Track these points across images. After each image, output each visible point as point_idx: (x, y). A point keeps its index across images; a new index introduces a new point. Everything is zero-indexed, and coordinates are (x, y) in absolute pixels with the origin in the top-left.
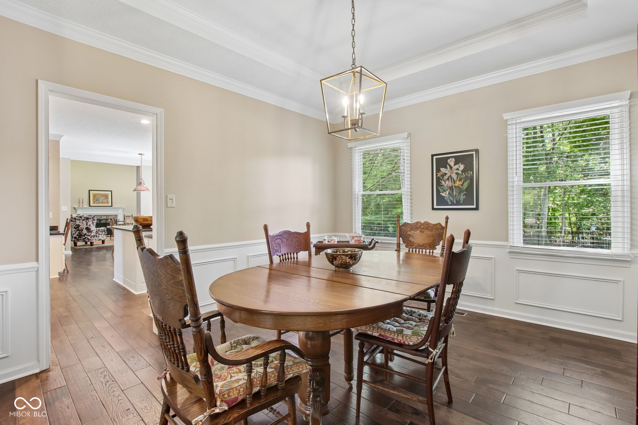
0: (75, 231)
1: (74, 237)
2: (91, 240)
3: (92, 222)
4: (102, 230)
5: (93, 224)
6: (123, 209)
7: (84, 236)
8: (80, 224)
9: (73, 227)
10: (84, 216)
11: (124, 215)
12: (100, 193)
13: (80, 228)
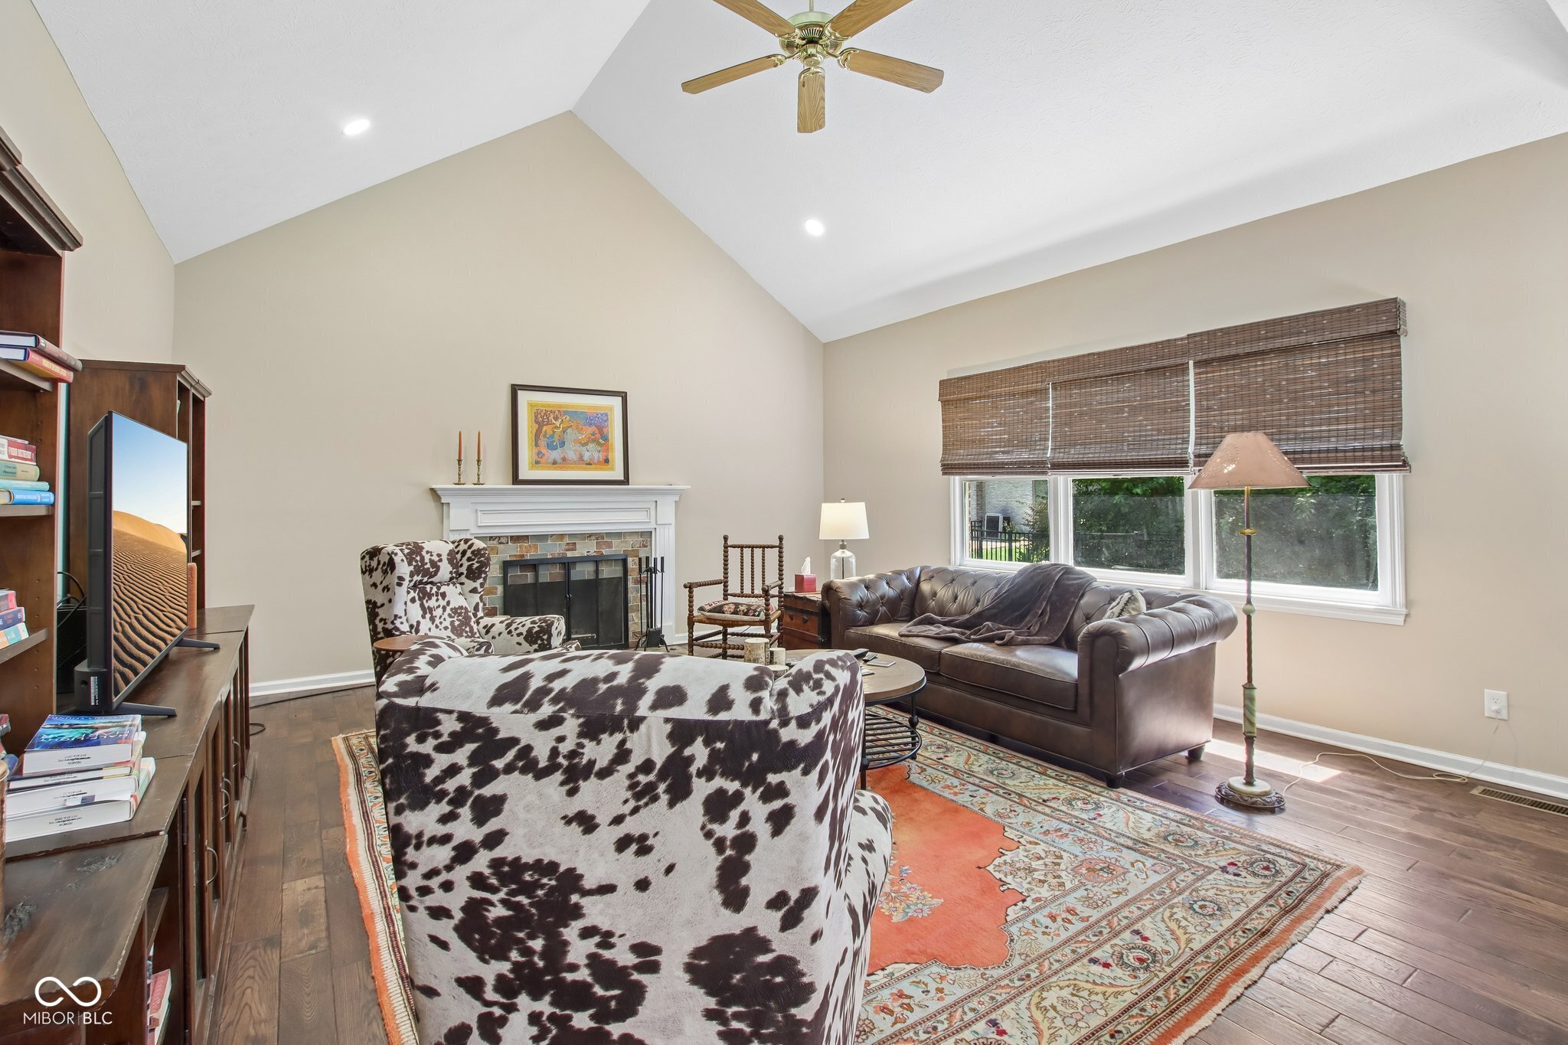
9: (439, 913)
10: (672, 696)
11: (726, 538)
12: (567, 406)
13: (590, 945)
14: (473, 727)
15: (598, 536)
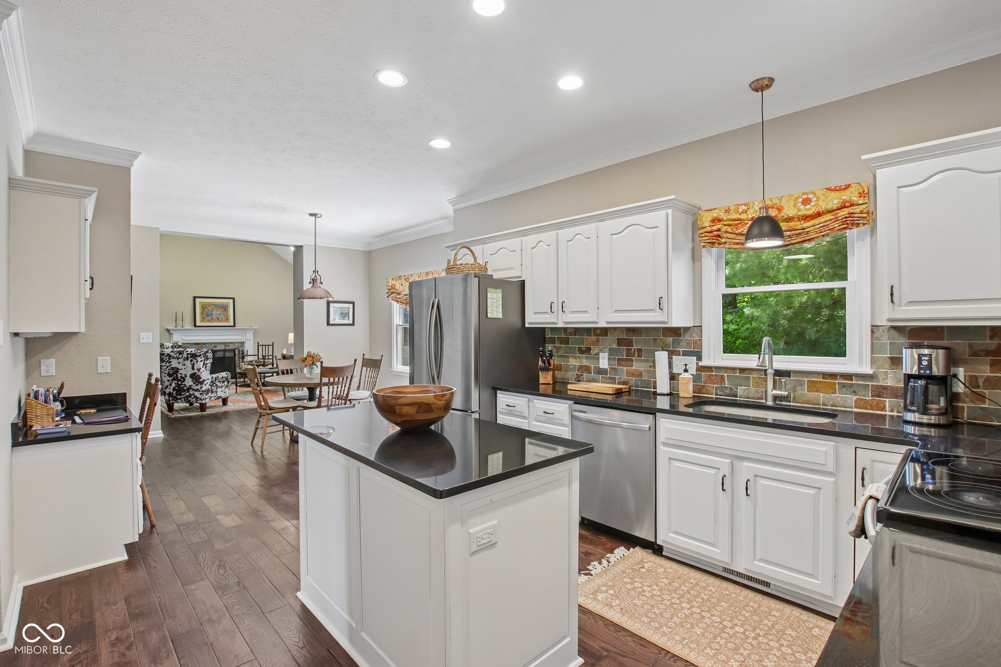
0: (169, 381)
1: (167, 392)
2: (201, 399)
3: (204, 363)
4: (222, 378)
5: (206, 368)
6: (255, 332)
7: (188, 392)
8: (180, 366)
9: (165, 373)
10: (187, 351)
11: (258, 343)
12: (213, 303)
13: (180, 375)
14: (168, 355)
15: (225, 343)
